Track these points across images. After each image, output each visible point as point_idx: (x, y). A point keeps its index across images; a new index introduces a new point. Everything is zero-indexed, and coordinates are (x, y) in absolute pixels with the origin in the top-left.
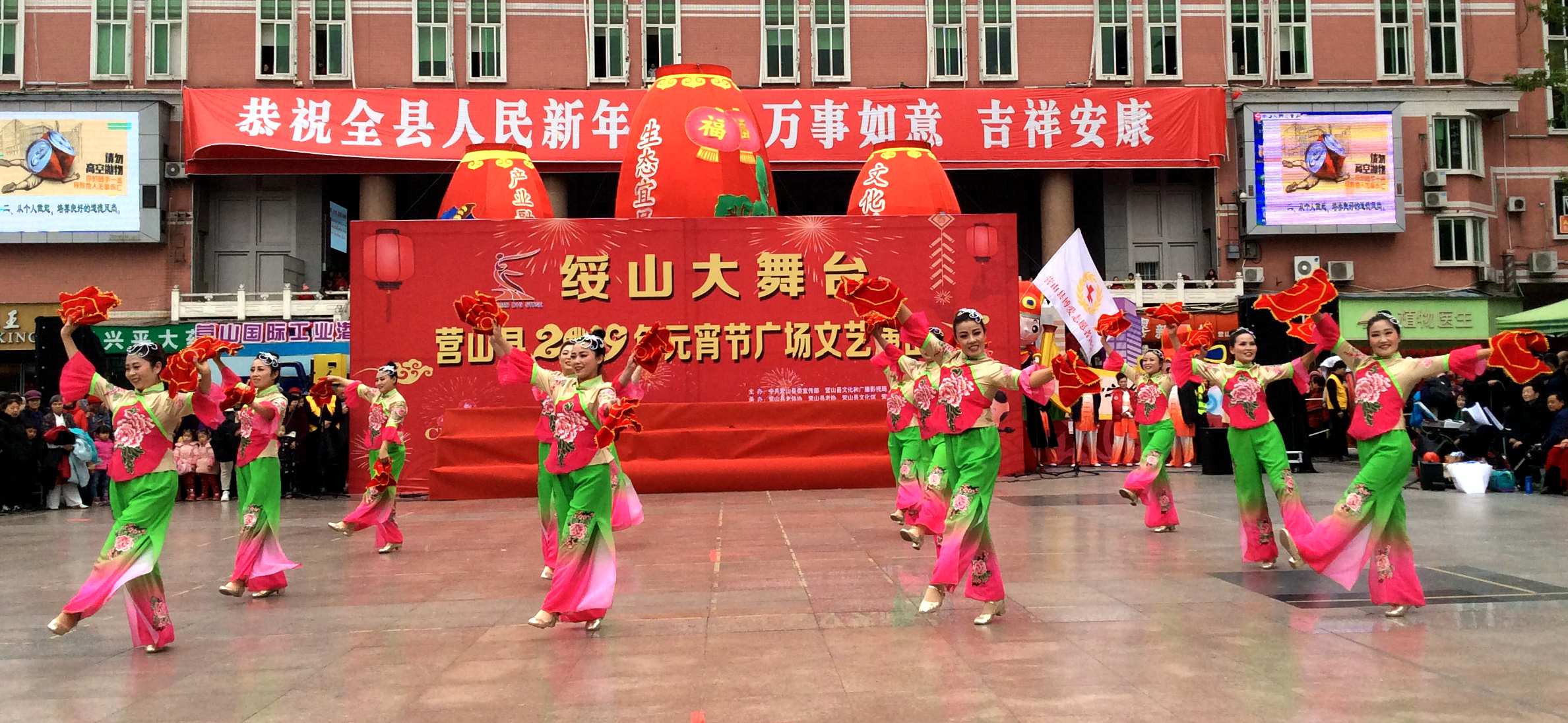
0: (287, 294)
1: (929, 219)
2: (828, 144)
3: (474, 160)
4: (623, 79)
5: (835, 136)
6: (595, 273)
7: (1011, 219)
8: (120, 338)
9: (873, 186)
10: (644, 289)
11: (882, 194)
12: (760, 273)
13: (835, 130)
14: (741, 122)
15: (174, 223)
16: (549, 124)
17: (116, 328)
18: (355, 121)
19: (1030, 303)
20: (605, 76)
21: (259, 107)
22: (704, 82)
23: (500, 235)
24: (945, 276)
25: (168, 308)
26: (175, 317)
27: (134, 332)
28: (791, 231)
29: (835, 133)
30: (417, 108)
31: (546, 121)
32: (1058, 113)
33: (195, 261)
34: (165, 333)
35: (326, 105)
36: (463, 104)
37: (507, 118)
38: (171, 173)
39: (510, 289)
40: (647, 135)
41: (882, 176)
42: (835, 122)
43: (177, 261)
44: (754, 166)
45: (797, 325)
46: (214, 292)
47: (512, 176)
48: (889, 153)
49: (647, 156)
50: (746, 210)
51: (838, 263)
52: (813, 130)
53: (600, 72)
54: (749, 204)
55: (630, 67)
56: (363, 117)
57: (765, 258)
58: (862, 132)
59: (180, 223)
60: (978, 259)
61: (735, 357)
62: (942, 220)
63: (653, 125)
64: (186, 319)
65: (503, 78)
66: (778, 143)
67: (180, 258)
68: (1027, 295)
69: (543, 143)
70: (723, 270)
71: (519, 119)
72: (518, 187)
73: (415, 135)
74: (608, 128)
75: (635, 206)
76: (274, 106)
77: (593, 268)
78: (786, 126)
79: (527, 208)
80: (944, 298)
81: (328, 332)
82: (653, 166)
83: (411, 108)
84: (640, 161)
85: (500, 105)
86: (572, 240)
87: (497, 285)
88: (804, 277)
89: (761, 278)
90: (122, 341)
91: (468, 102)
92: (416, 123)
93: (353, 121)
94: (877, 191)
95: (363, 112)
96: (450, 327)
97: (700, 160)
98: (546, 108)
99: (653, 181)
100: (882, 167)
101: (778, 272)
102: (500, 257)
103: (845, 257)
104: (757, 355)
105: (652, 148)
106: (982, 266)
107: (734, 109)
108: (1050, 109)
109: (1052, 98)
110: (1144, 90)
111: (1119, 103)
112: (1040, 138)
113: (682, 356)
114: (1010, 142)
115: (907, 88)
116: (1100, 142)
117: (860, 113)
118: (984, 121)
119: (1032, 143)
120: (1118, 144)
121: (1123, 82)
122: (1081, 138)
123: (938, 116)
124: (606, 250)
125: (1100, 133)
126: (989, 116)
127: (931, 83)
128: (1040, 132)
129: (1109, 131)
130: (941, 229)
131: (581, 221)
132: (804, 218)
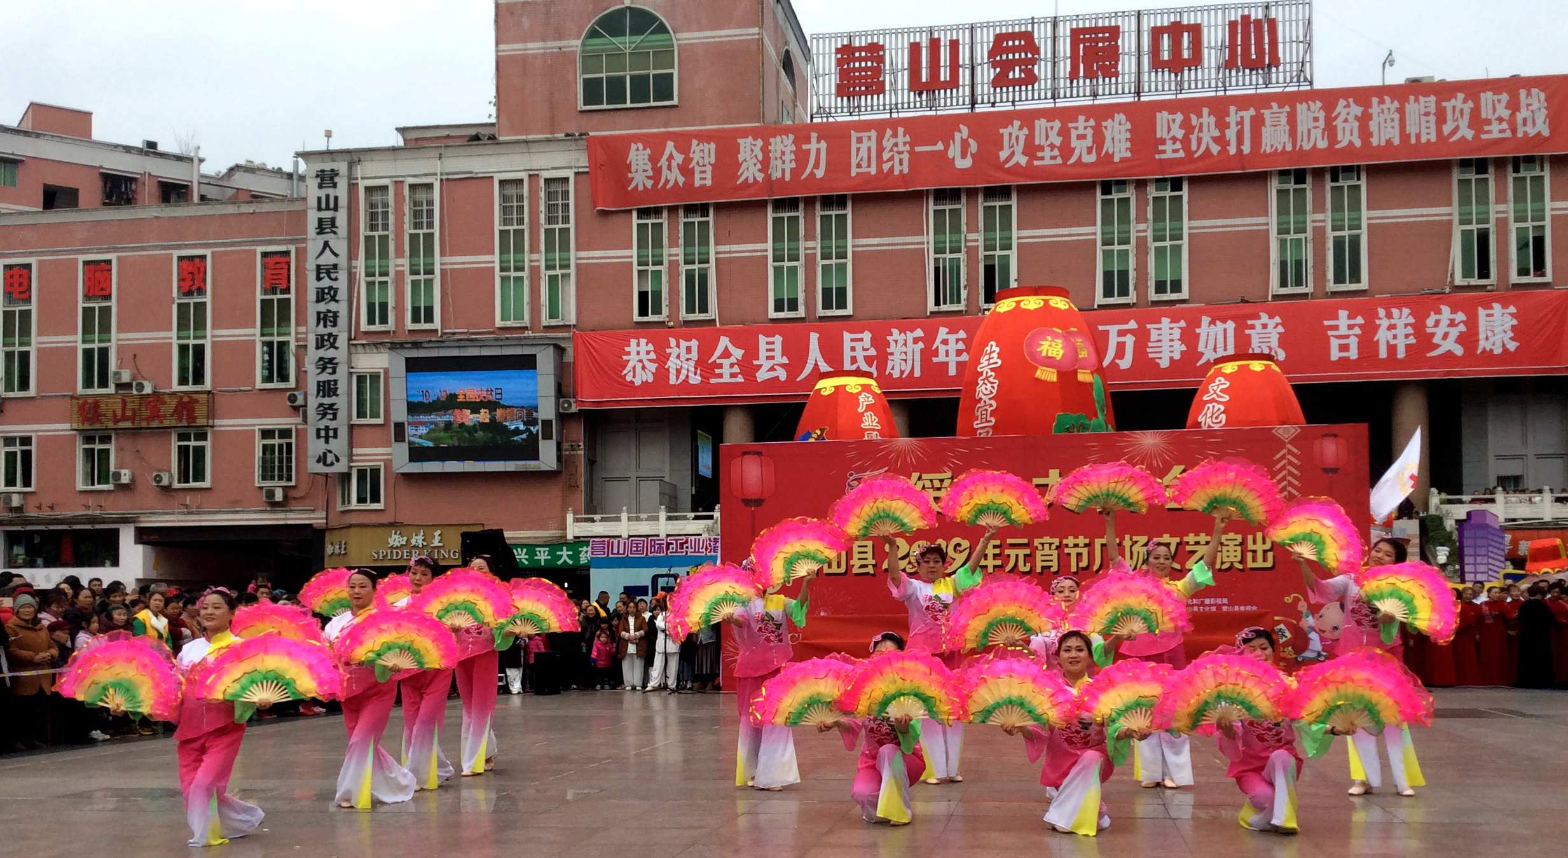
0: (663, 515)
1: (1273, 431)
2: (1165, 363)
3: (826, 386)
4: (962, 306)
5: (1171, 354)
6: (939, 489)
7: (1362, 428)
8: (526, 554)
9: (1213, 401)
11: (1222, 408)
13: (1172, 349)
14: (1079, 341)
15: (568, 453)
16: (892, 354)
17: (522, 546)
20: (945, 305)
21: (638, 348)
22: (1042, 303)
23: (852, 454)
24: (1290, 489)
26: (570, 536)
27: (537, 549)
28: (1127, 447)
29: (1172, 352)
30: (773, 343)
31: (889, 350)
32: (1412, 321)
33: (586, 486)
34: (562, 550)
35: (695, 344)
36: (814, 337)
37: (853, 349)
38: (564, 409)
40: (987, 357)
41: (1222, 391)
42: (1171, 340)
43: (571, 487)
44: (1091, 384)
45: (1135, 538)
46: (602, 514)
47: (861, 400)
48: (1230, 368)
49: (987, 378)
50: (1084, 427)
52: (1149, 350)
53: (940, 300)
54: (1087, 422)
55: (969, 294)
56: (726, 354)
58: (1200, 349)
59: (572, 453)
60: (1326, 470)
62: (1286, 432)
63: (993, 347)
64: (579, 537)
65: (850, 310)
66: (1113, 363)
67: (573, 484)
69: (887, 372)
71: (865, 350)
72: (866, 411)
73: (772, 369)
74: (947, 355)
75: (976, 426)
76: (651, 347)
77: (937, 484)
78: (1121, 347)
79: (874, 430)
81: (700, 545)
82: (993, 387)
83: (768, 343)
84: (981, 383)
85: (847, 336)
86: (918, 458)
90: (527, 557)
91: (818, 335)
92: (773, 358)
93: (718, 358)
94: (1217, 406)
95: (726, 350)
97: (1038, 380)
98: (889, 338)
99: (993, 402)
100: (1223, 380)
102: (851, 475)
104: (1096, 568)
105: (992, 370)
106: (1329, 478)
107: (1072, 329)
108: (1403, 317)
109: (1406, 307)
110: (1509, 294)
111: (1480, 309)
112: (1392, 349)
113: (1022, 568)
114: (1359, 353)
115: (1247, 302)
116: (1459, 351)
117: (1198, 331)
118: (1330, 333)
119: (1383, 353)
120: (1479, 351)
121: (1485, 286)
122: (1437, 346)
123: (1281, 329)
124: (950, 467)
125: (1460, 340)
126: (1336, 328)
127: (1273, 296)
128: (1392, 342)
129: (1469, 339)
130: (1286, 441)
131: (926, 440)
132: (1143, 433)
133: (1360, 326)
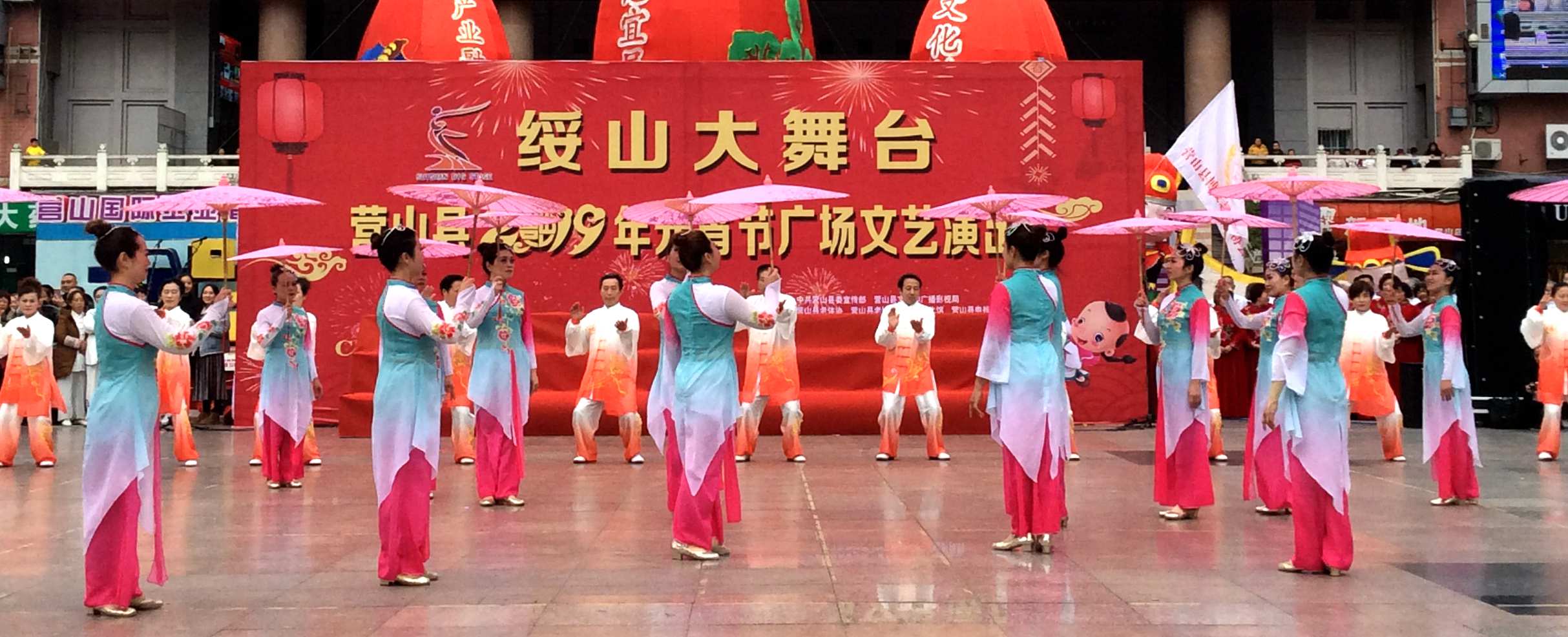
1: (1021, 67)
6: (563, 135)
7: (1134, 68)
9: (946, 20)
10: (629, 158)
11: (958, 31)
12: (787, 139)
19: (1162, 184)
23: (437, 82)
24: (1041, 146)
25: (6, 175)
28: (831, 81)
34: (2, 209)
39: (449, 156)
41: (958, 7)
45: (836, 210)
46: (67, 154)
47: (457, 2)
50: (771, 51)
51: (894, 126)
54: (775, 43)
57: (794, 118)
60: (1088, 123)
61: (751, 252)
62: (1038, 69)
68: (1158, 172)
70: (736, 133)
72: (465, 16)
75: (620, 45)
77: (560, 128)
79: (475, 45)
80: (1039, 176)
86: (533, 90)
88: (847, 144)
89: (789, 145)
94: (951, 29)
96: (369, 206)
99: (645, 11)
101: (811, 137)
102: (437, 111)
103: (903, 118)
104: (782, 250)
106: (1094, 133)
124: (579, 104)
130: (1038, 81)
131: (543, 65)
132: (849, 64)
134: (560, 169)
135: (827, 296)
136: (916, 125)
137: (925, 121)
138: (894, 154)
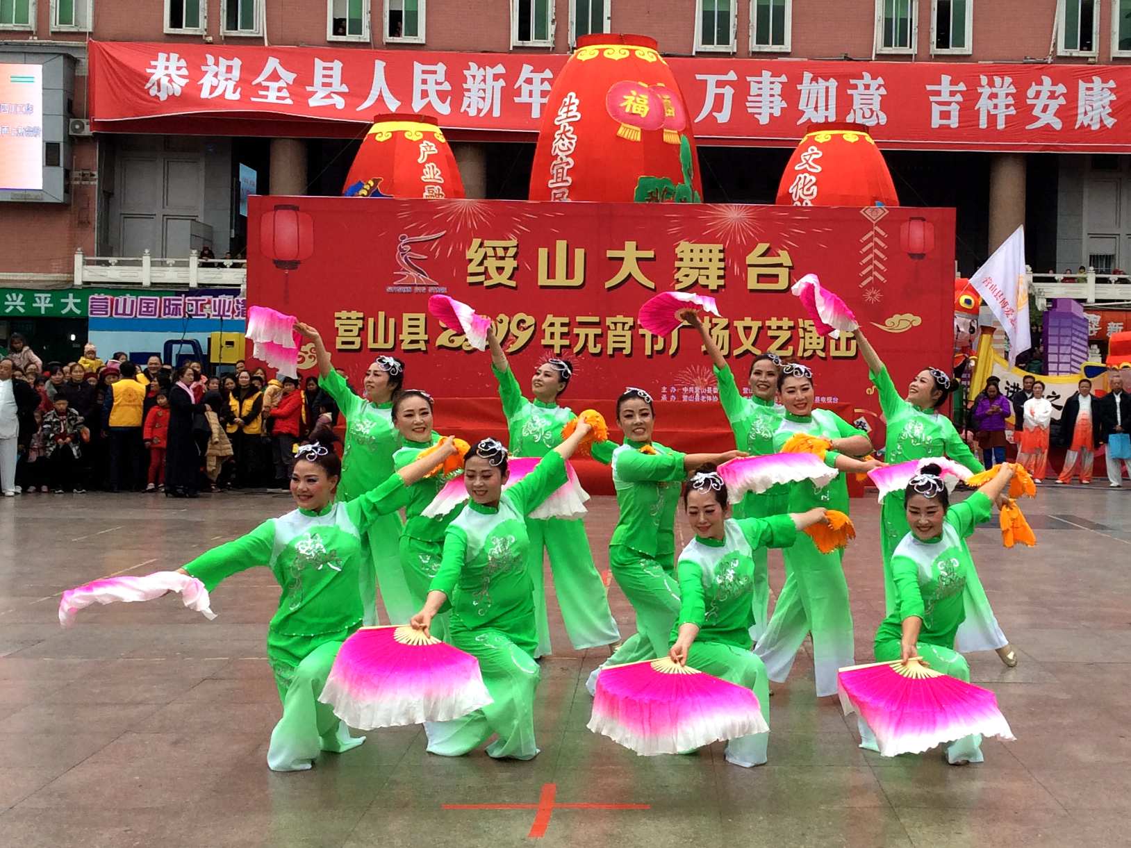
0: (194, 261)
1: (862, 212)
2: (764, 120)
3: (382, 131)
4: (548, 43)
5: (772, 111)
6: (502, 258)
7: (949, 213)
8: (22, 300)
9: (805, 171)
10: (554, 278)
11: (814, 179)
12: (677, 264)
13: (771, 105)
14: (666, 98)
15: (78, 183)
16: (469, 90)
17: (18, 290)
18: (267, 79)
19: (968, 302)
20: (529, 40)
21: (167, 64)
22: (628, 54)
23: (404, 215)
24: (876, 273)
25: (72, 272)
26: (78, 281)
27: (36, 295)
28: (714, 219)
29: (772, 108)
30: (331, 69)
31: (465, 86)
32: (1014, 91)
33: (100, 223)
34: (68, 298)
35: (237, 63)
36: (380, 66)
37: (424, 82)
38: (75, 130)
39: (413, 273)
40: (565, 109)
41: (815, 161)
42: (772, 96)
43: (81, 223)
44: (677, 146)
45: (715, 320)
46: (119, 256)
47: (422, 149)
48: (823, 136)
49: (564, 133)
50: (667, 192)
51: (761, 256)
52: (748, 104)
53: (524, 35)
54: (671, 187)
55: (556, 30)
56: (275, 77)
57: (684, 248)
58: (800, 108)
59: (83, 183)
60: (912, 256)
61: (648, 352)
62: (875, 213)
63: (572, 99)
64: (89, 283)
65: (421, 38)
66: (710, 116)
67: (84, 219)
68: (965, 293)
69: (462, 110)
70: (638, 259)
71: (437, 83)
72: (429, 161)
73: (328, 96)
74: (531, 96)
75: (550, 186)
76: (183, 63)
77: (500, 253)
78: (719, 99)
79: (436, 184)
80: (873, 296)
81: (227, 308)
82: (571, 143)
83: (325, 68)
84: (557, 137)
85: (418, 67)
86: (480, 223)
87: (399, 269)
88: (724, 269)
89: (679, 269)
90: (23, 303)
91: (384, 64)
92: (330, 85)
93: (265, 80)
94: (809, 177)
95: (275, 71)
96: (349, 311)
97: (621, 139)
98: (466, 72)
99: (570, 160)
101: (697, 263)
102: (403, 238)
103: (769, 249)
104: (672, 351)
105: (570, 124)
106: (917, 264)
107: (660, 84)
108: (1005, 86)
109: (1009, 75)
110: (1108, 69)
111: (1080, 82)
112: (992, 119)
113: (593, 349)
114: (959, 123)
115: (851, 60)
116: (1057, 124)
117: (799, 87)
118: (932, 99)
119: (983, 124)
120: (1077, 127)
121: (1088, 58)
122: (1037, 119)
123: (883, 91)
124: (515, 234)
125: (1058, 114)
126: (938, 93)
127: (877, 55)
128: (993, 112)
129: (1068, 112)
130: (874, 222)
131: (489, 203)
132: (727, 206)
133: (961, 92)
134: (500, 285)
135: (706, 387)
136: (779, 256)
137: (786, 252)
138: (761, 278)
